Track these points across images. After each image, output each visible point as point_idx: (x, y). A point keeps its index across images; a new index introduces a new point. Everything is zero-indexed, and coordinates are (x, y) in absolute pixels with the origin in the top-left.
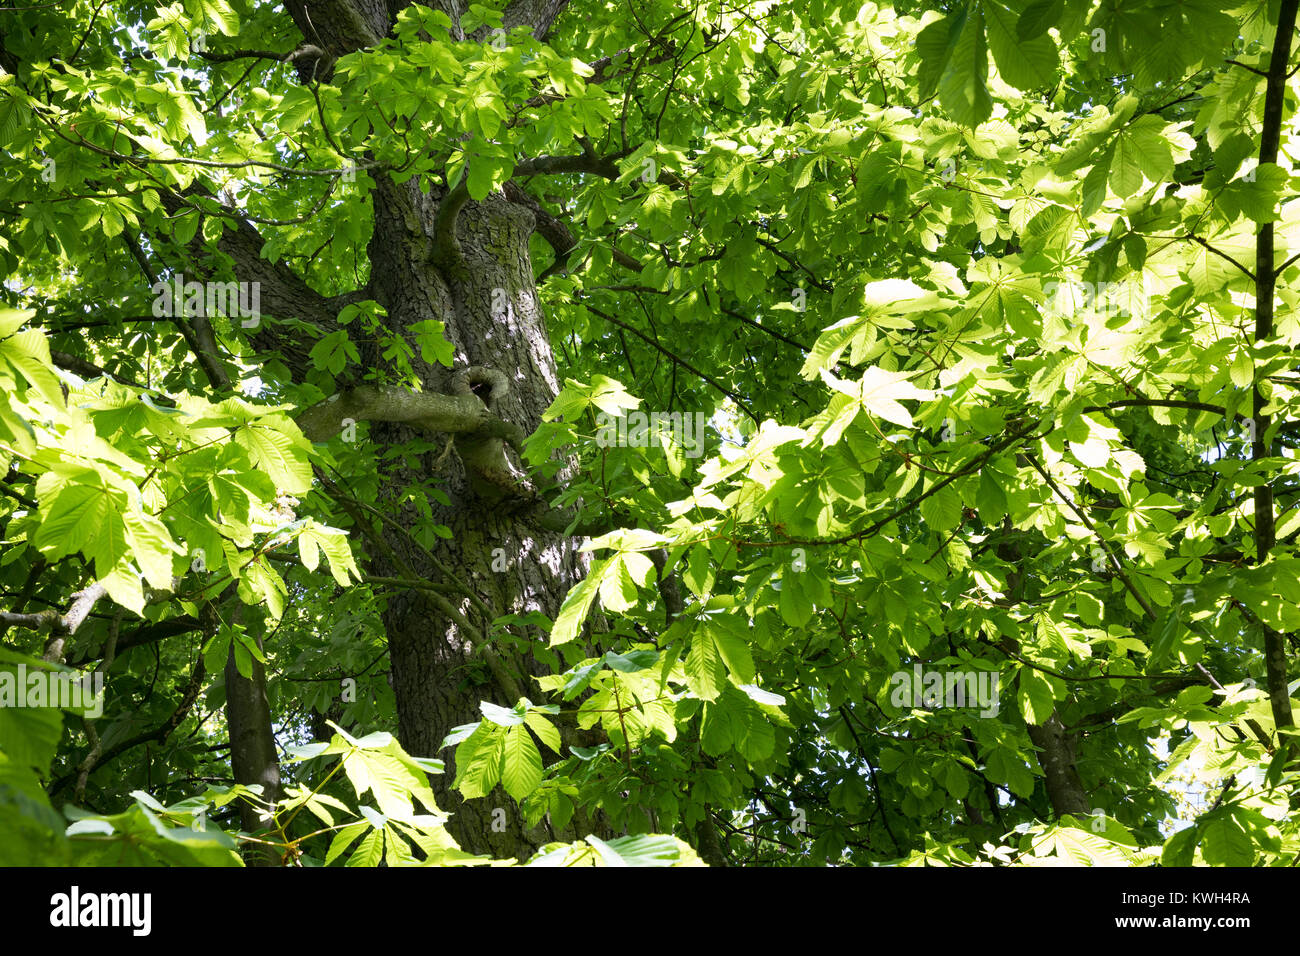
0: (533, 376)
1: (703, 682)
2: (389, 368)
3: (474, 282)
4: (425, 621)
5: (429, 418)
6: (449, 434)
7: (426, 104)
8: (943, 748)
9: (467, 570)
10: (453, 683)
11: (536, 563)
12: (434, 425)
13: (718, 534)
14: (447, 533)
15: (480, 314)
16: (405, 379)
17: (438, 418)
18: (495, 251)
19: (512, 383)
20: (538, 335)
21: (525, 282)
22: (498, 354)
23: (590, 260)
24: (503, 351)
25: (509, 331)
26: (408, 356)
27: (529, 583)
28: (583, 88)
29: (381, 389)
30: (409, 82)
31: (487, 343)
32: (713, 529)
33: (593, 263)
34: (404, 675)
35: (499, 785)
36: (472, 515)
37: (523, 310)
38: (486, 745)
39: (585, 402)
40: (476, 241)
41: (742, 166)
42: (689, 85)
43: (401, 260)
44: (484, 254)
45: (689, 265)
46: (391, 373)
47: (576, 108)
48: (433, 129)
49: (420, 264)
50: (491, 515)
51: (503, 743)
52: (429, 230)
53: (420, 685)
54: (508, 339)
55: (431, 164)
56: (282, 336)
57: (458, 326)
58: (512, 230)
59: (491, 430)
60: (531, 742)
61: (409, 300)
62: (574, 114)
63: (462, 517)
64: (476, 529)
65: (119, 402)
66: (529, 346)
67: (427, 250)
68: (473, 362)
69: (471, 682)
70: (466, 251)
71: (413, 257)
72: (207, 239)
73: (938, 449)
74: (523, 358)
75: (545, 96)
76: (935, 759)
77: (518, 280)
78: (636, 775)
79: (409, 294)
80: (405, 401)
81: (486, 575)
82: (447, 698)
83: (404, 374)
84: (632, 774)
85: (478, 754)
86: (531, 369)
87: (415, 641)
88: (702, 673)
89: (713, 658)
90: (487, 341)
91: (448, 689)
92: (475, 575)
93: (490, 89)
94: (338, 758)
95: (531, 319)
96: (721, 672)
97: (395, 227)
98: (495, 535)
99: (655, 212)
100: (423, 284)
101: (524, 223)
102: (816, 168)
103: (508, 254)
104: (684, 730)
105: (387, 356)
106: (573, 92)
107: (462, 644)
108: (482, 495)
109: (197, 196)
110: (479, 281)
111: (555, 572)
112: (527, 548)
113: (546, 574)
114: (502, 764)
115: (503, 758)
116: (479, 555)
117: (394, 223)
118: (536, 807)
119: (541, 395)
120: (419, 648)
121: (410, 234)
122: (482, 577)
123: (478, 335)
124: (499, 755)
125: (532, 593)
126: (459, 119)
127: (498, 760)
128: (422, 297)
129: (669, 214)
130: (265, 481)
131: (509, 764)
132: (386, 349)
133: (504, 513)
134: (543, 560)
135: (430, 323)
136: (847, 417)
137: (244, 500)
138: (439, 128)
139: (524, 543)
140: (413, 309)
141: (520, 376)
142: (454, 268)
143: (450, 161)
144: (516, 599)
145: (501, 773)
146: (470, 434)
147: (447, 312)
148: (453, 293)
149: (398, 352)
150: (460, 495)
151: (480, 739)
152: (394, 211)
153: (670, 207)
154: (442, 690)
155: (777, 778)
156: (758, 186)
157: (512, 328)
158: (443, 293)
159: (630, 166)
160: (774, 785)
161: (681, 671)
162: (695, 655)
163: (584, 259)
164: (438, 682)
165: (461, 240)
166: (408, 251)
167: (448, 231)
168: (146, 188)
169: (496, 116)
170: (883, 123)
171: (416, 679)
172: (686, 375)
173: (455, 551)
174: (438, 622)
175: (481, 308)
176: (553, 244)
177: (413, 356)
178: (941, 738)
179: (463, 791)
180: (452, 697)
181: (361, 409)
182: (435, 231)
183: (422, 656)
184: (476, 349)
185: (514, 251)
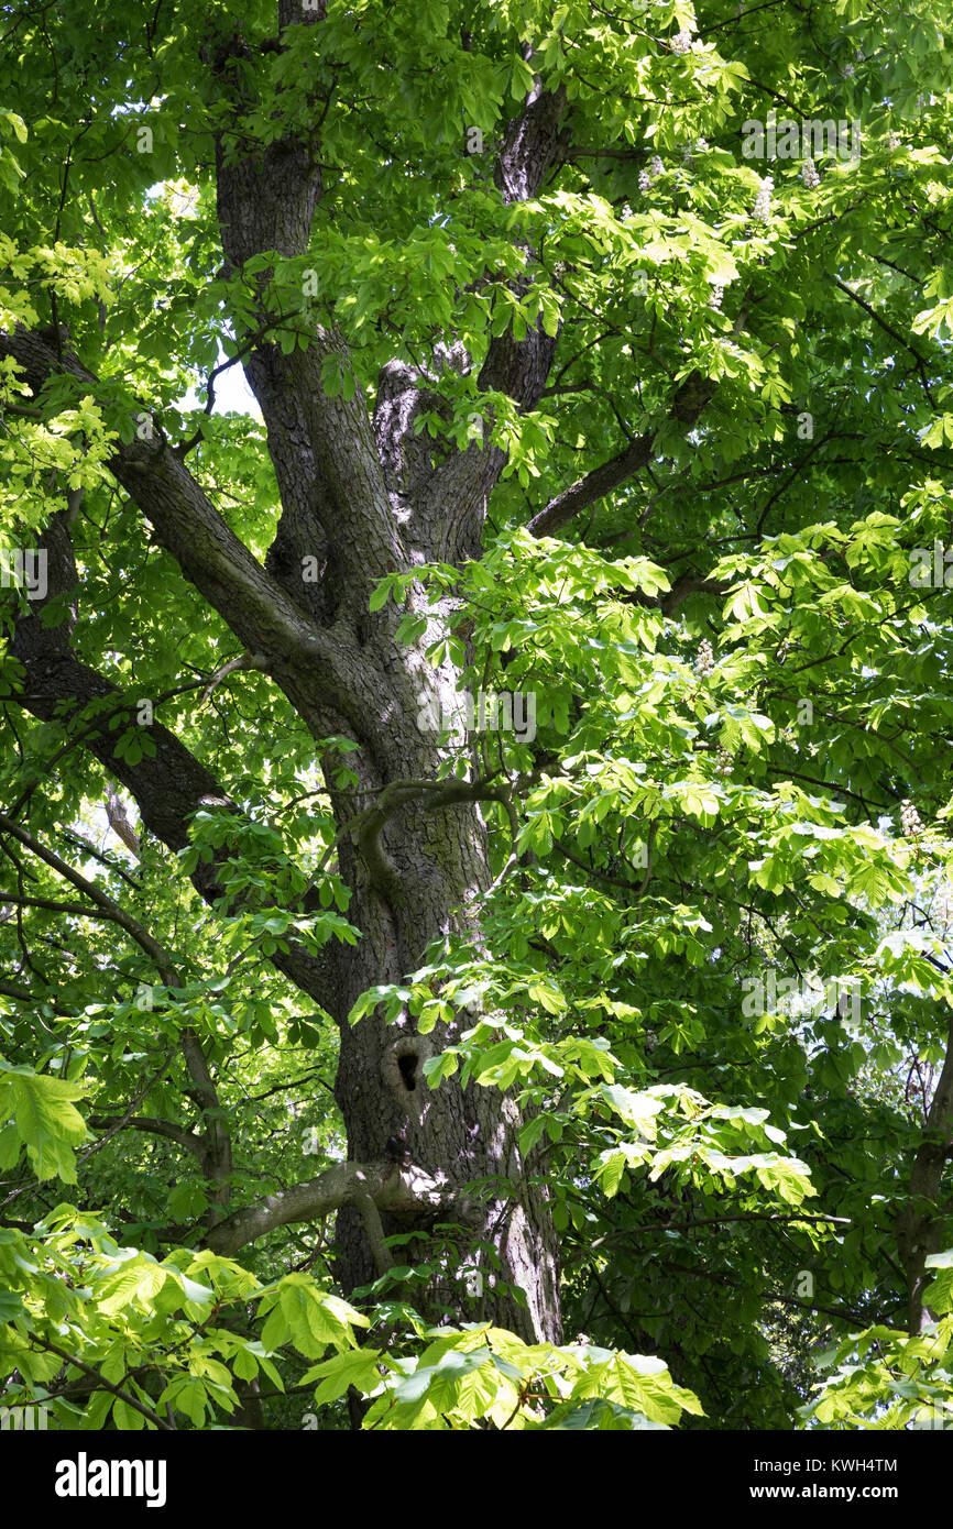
3: (410, 907)
15: (416, 949)
18: (434, 848)
21: (469, 875)
37: (468, 914)
44: (420, 863)
49: (364, 891)
57: (400, 967)
67: (369, 871)
70: (401, 868)
71: (358, 881)
77: (461, 877)
100: (367, 917)
103: (448, 848)
110: (414, 905)
128: (367, 935)
142: (391, 892)
147: (389, 952)
148: (395, 922)
158: (385, 925)
165: (399, 850)
166: (355, 871)
175: (417, 941)
185: (454, 840)
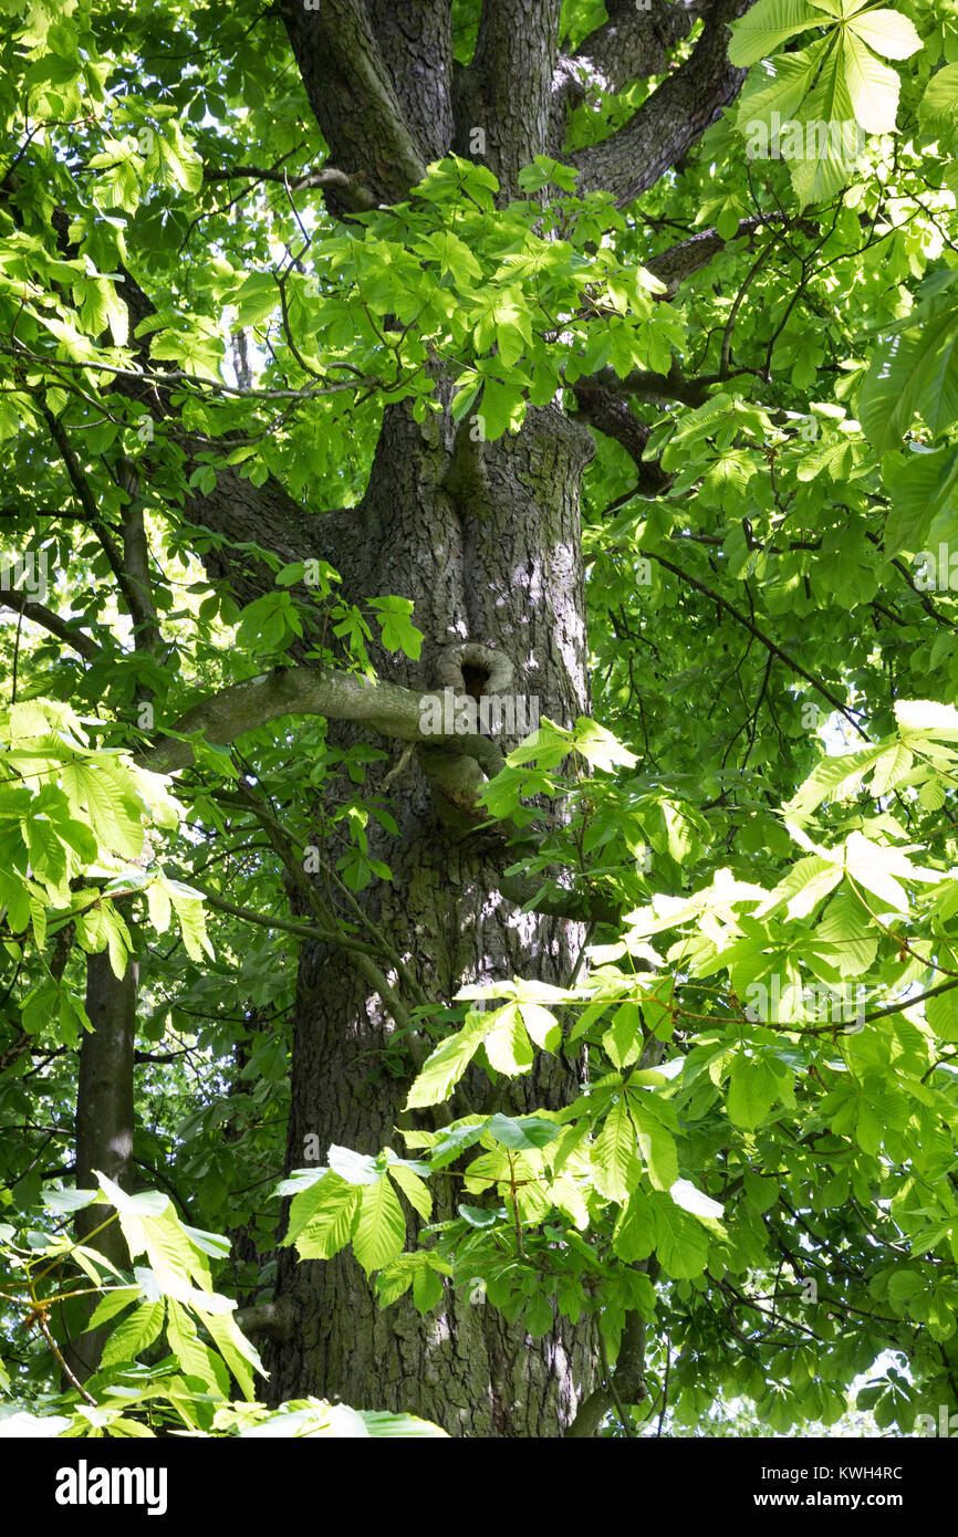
0: (550, 665)
1: (611, 1175)
2: (339, 646)
3: (495, 524)
4: (343, 980)
5: (383, 719)
6: (408, 742)
7: (429, 310)
9: (410, 921)
10: (363, 1069)
11: (502, 925)
12: (389, 729)
13: (651, 995)
14: (386, 873)
15: (495, 570)
16: (357, 665)
17: (396, 720)
18: (533, 483)
19: (518, 673)
20: (570, 606)
21: (566, 531)
22: (509, 629)
23: (644, 524)
24: (516, 625)
25: (529, 598)
26: (365, 637)
27: (486, 951)
28: (650, 306)
29: (324, 676)
30: (411, 280)
31: (496, 611)
32: (647, 987)
33: (646, 530)
34: (305, 1046)
35: (349, 1247)
36: (431, 847)
37: (556, 569)
38: (337, 1196)
39: (568, 748)
40: (509, 466)
41: (844, 446)
42: (830, 290)
43: (406, 480)
44: (515, 486)
45: (775, 551)
46: (340, 654)
47: (639, 330)
48: (441, 339)
49: (429, 489)
50: (455, 852)
51: (360, 1196)
52: (449, 442)
53: (322, 1064)
54: (526, 608)
55: (431, 385)
56: (233, 563)
57: (463, 582)
58: (561, 457)
59: (463, 745)
60: (395, 1201)
61: (405, 537)
62: (637, 337)
63: (416, 848)
64: (432, 868)
66: (555, 622)
67: (441, 471)
68: (474, 637)
69: (385, 1073)
70: (493, 480)
71: (421, 476)
72: (127, 452)
74: (541, 637)
75: (601, 308)
77: (557, 528)
78: (530, 1263)
79: (407, 528)
80: (353, 694)
81: (434, 931)
82: (351, 1088)
83: (357, 659)
84: (523, 1261)
85: (325, 1205)
86: (550, 656)
87: (326, 1004)
88: (611, 1164)
90: (497, 609)
91: (355, 1075)
92: (419, 929)
93: (516, 301)
94: (113, 1210)
95: (566, 583)
96: (636, 1164)
97: (406, 431)
98: (455, 879)
99: (725, 485)
100: (428, 516)
101: (578, 449)
103: (550, 489)
104: (598, 1219)
105: (339, 632)
106: (635, 310)
107: (384, 1018)
108: (447, 823)
109: (121, 396)
110: (502, 523)
111: (524, 942)
112: (494, 903)
113: (513, 942)
114: (355, 1222)
115: (358, 1215)
116: (430, 903)
117: (406, 426)
118: (394, 1280)
119: (556, 693)
120: (329, 1015)
121: (424, 445)
122: (427, 933)
123: (488, 599)
124: (353, 1210)
125: (489, 966)
126: (472, 333)
127: (351, 1217)
128: (424, 534)
129: (743, 492)
130: (87, 836)
131: (364, 1223)
132: (338, 622)
133: (472, 851)
134: (511, 923)
135: (395, 600)
136: (825, 883)
137: (60, 855)
138: (449, 339)
139: (492, 895)
140: (409, 550)
141: (533, 663)
142: (470, 500)
143: (459, 383)
144: (466, 970)
145: (353, 1232)
146: (436, 746)
147: (453, 560)
148: (465, 535)
149: (353, 627)
150: (421, 817)
151: (328, 1189)
153: (747, 481)
154: (348, 1075)
155: (815, 1240)
156: (865, 472)
157: (535, 594)
158: (452, 533)
159: (694, 424)
160: (810, 1248)
161: (586, 1155)
162: (607, 1139)
163: (635, 522)
164: (344, 1064)
165: (487, 462)
166: (417, 467)
168: (50, 385)
169: (520, 337)
171: (318, 1056)
172: (786, 671)
173: (399, 893)
174: (359, 985)
175: (498, 561)
177: (371, 638)
179: (299, 1248)
180: (359, 1088)
181: (292, 698)
182: (456, 447)
183: (331, 1027)
184: (481, 618)
185: (559, 486)
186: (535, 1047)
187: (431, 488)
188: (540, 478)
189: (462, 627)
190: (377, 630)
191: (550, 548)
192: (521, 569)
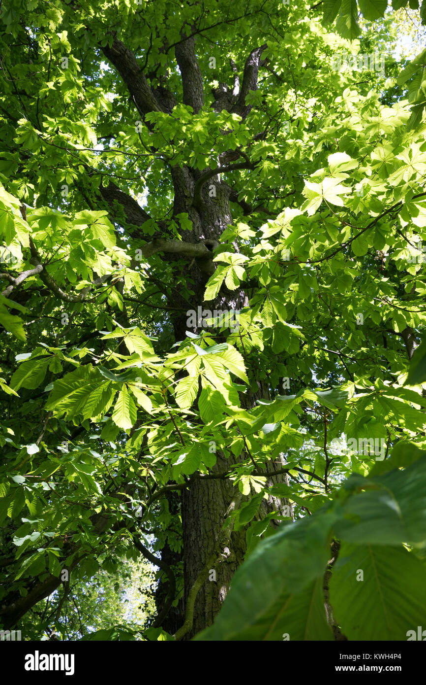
1: (268, 321)
3: (208, 211)
5: (185, 251)
6: (194, 257)
8: (375, 363)
12: (187, 254)
13: (272, 261)
14: (193, 293)
15: (210, 223)
16: (176, 236)
17: (189, 251)
18: (216, 201)
21: (227, 212)
22: (216, 235)
25: (220, 228)
26: (176, 228)
29: (167, 241)
30: (172, 124)
32: (270, 258)
37: (226, 221)
40: (209, 198)
42: (285, 136)
43: (183, 205)
44: (211, 202)
46: (170, 234)
47: (237, 135)
48: (184, 144)
52: (192, 195)
54: (219, 230)
58: (222, 194)
65: (45, 212)
67: (192, 202)
68: (206, 238)
70: (205, 202)
71: (187, 204)
72: (104, 187)
73: (358, 222)
75: (226, 131)
76: (372, 367)
77: (224, 211)
80: (176, 245)
83: (175, 234)
88: (267, 317)
89: (272, 312)
90: (212, 231)
94: (121, 339)
96: (275, 317)
97: (181, 195)
100: (190, 213)
101: (226, 192)
102: (324, 144)
103: (221, 202)
104: (266, 345)
105: (169, 229)
106: (235, 128)
110: (210, 211)
117: (181, 193)
121: (186, 197)
123: (209, 229)
126: (192, 137)
130: (100, 244)
132: (169, 226)
135: (183, 214)
136: (317, 203)
137: (93, 252)
141: (224, 243)
142: (201, 207)
143: (190, 156)
146: (201, 258)
147: (198, 222)
148: (201, 216)
149: (173, 226)
152: (181, 189)
158: (197, 216)
161: (260, 317)
162: (265, 310)
165: (203, 198)
166: (185, 203)
167: (199, 194)
168: (79, 165)
169: (205, 135)
170: (349, 124)
175: (210, 221)
176: (243, 207)
177: (178, 227)
178: (373, 359)
181: (160, 247)
182: (194, 195)
184: (208, 234)
185: (223, 201)
186: (240, 280)
187: (190, 206)
188: (218, 200)
189: (203, 237)
190: (179, 224)
191: (223, 216)
192: (217, 221)
